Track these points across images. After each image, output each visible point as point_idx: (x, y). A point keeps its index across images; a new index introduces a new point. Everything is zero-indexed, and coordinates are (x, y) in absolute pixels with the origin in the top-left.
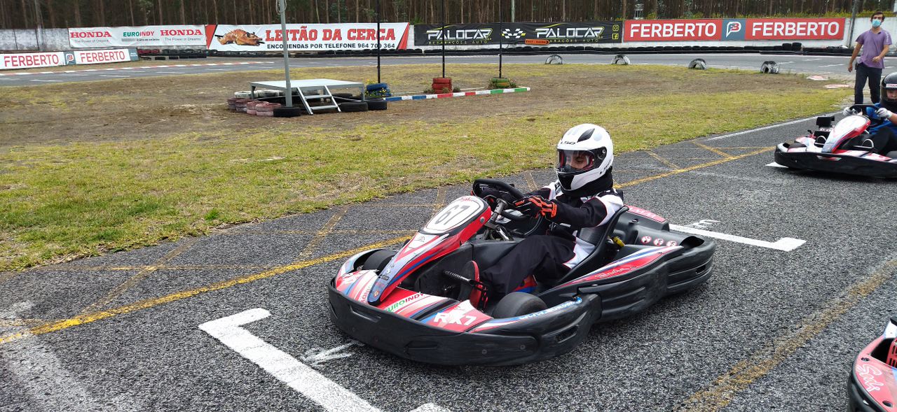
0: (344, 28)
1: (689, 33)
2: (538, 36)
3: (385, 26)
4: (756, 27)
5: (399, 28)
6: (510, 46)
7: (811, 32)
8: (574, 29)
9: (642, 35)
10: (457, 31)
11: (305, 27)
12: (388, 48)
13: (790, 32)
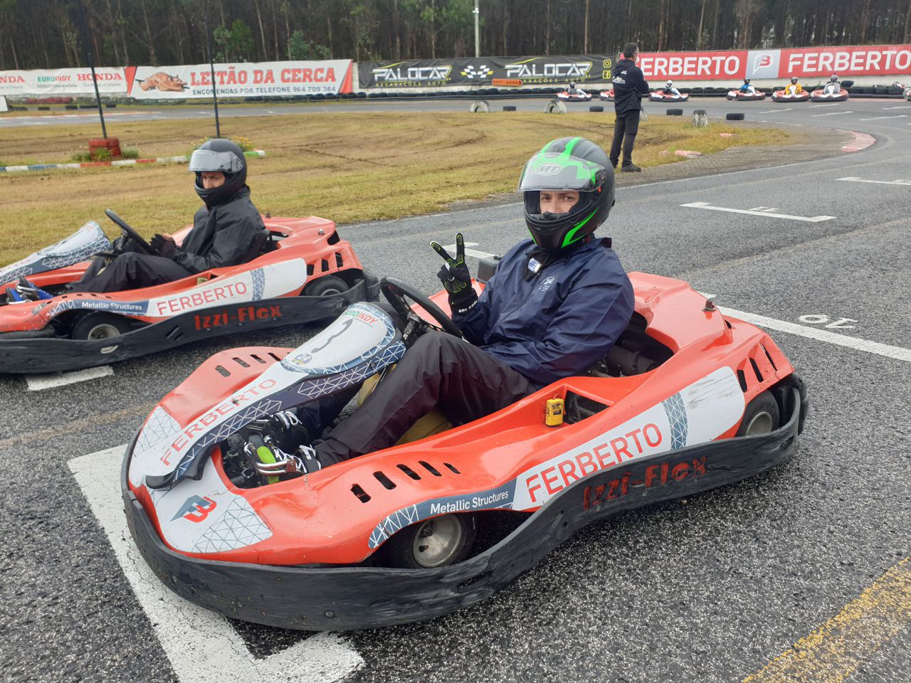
1: (703, 70)
2: (508, 74)
3: (326, 64)
4: (795, 60)
5: (341, 66)
7: (872, 65)
8: (553, 65)
11: (233, 68)
12: (327, 92)
13: (841, 65)
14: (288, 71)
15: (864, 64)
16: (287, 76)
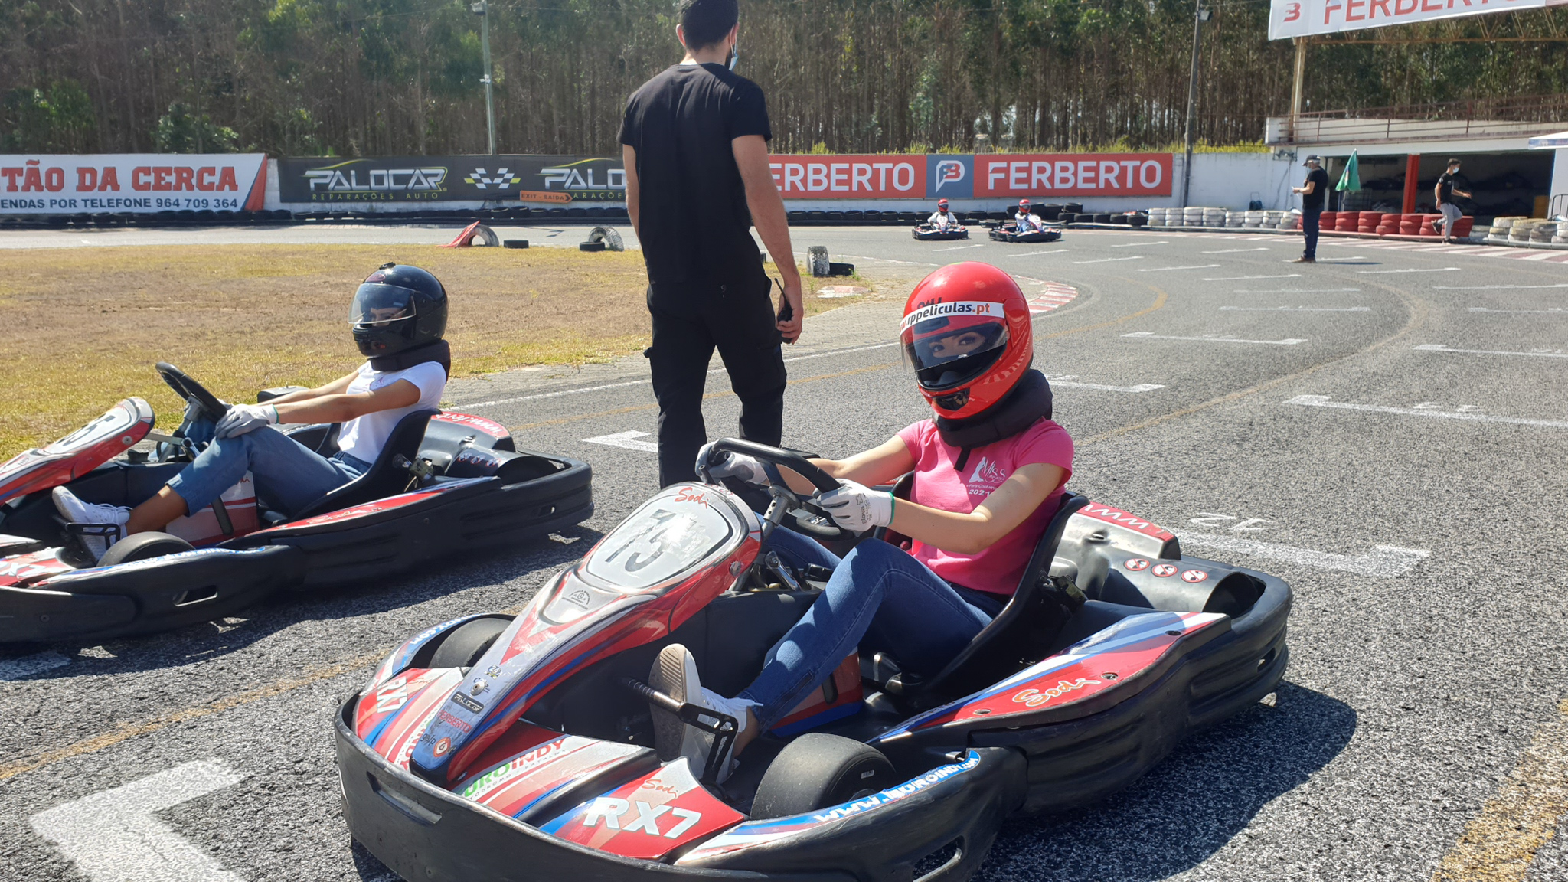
0: (125, 164)
2: (547, 184)
3: (220, 160)
4: (996, 170)
5: (247, 165)
6: (489, 206)
7: (1107, 181)
8: (621, 171)
10: (373, 172)
11: (38, 162)
12: (222, 208)
13: (1064, 180)
14: (146, 171)
15: (1096, 180)
16: (143, 179)
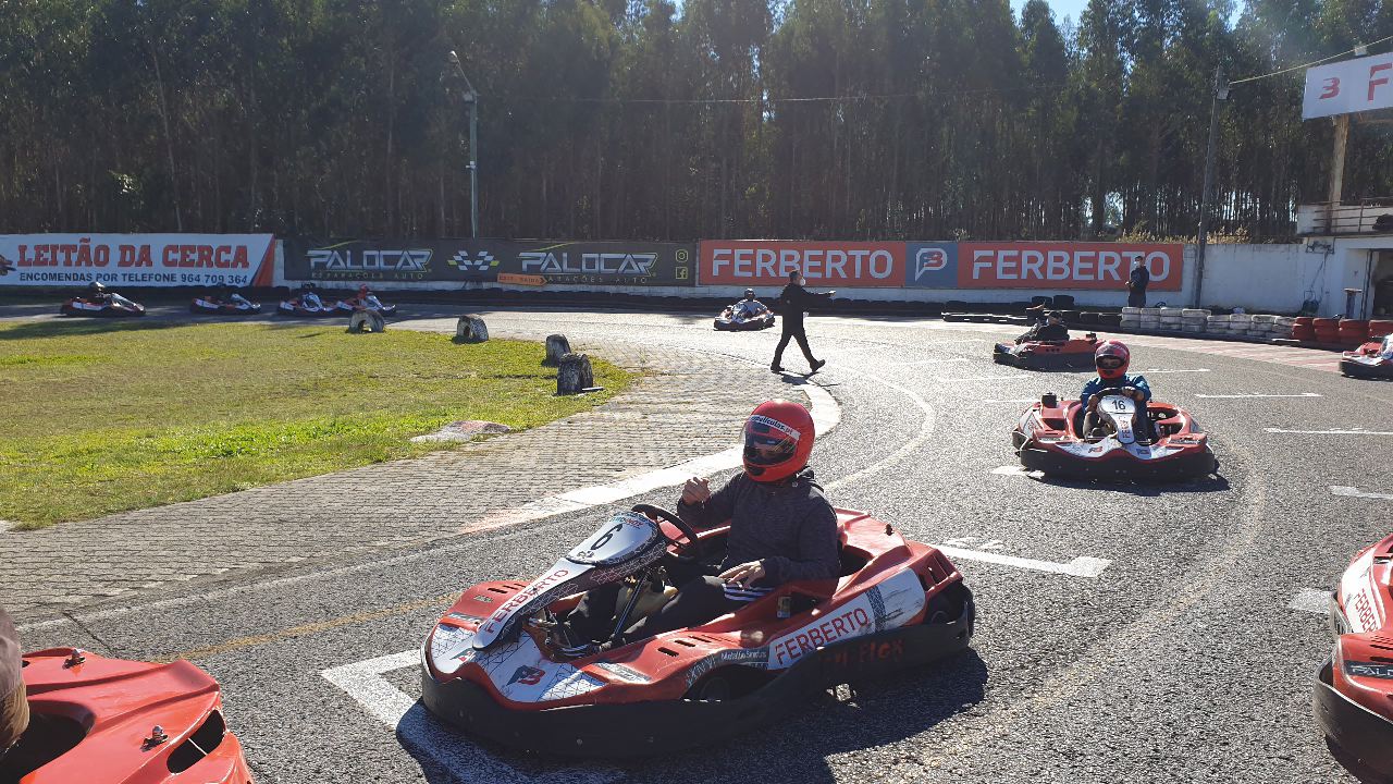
0: (158, 242)
1: (834, 270)
2: (524, 267)
3: (234, 240)
4: (982, 259)
5: (257, 244)
6: (469, 286)
7: (1107, 273)
8: (596, 255)
9: (737, 273)
10: (366, 253)
11: (90, 240)
13: (1058, 271)
14: (174, 249)
15: (1094, 271)
